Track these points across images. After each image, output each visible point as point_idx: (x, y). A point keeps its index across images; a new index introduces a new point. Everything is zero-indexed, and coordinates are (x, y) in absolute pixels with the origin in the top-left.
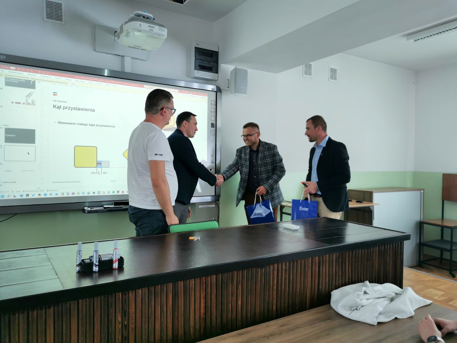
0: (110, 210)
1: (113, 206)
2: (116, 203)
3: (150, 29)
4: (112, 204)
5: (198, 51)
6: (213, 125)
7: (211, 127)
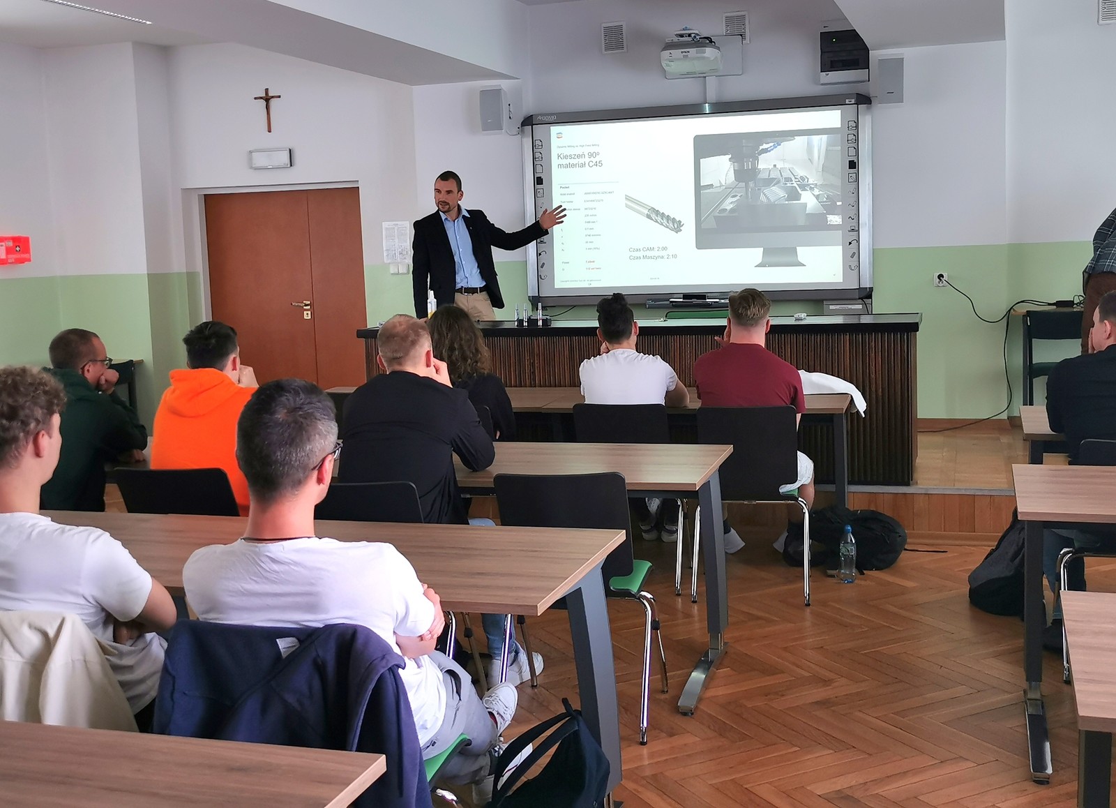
0: (676, 305)
1: (681, 300)
2: (686, 296)
3: (684, 56)
4: (681, 298)
5: (826, 37)
6: (853, 165)
7: (849, 168)
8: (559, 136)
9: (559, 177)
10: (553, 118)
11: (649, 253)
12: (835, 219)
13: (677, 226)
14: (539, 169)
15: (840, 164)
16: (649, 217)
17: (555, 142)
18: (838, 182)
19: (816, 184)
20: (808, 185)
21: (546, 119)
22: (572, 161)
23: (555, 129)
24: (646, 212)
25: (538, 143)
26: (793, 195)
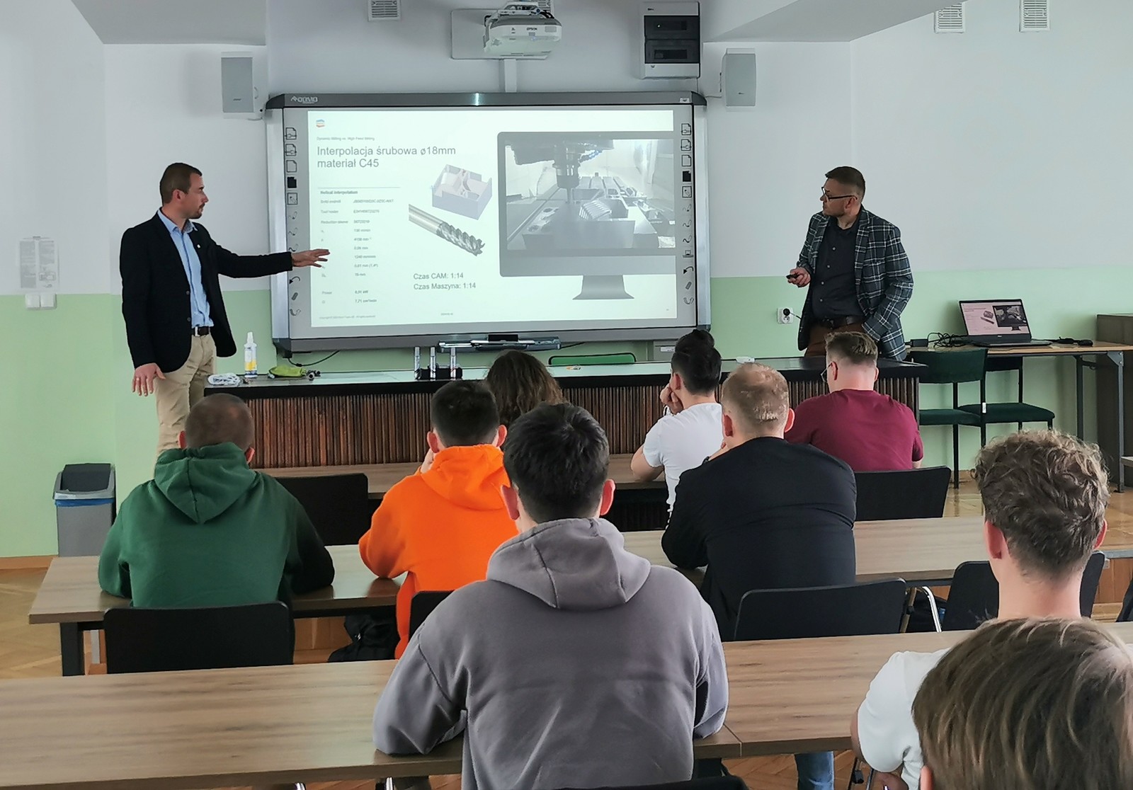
0: (482, 349)
1: (487, 342)
2: (492, 337)
3: (530, 33)
4: (486, 339)
5: (653, 24)
6: (687, 177)
7: (684, 181)
8: (320, 124)
9: (318, 178)
10: (313, 100)
11: (440, 281)
12: (668, 242)
13: (475, 246)
14: (291, 166)
15: (672, 177)
16: (439, 234)
17: (314, 133)
18: (671, 197)
19: (645, 199)
20: (637, 199)
21: (302, 100)
22: (337, 158)
23: (314, 115)
24: (436, 227)
25: (290, 131)
26: (620, 211)
